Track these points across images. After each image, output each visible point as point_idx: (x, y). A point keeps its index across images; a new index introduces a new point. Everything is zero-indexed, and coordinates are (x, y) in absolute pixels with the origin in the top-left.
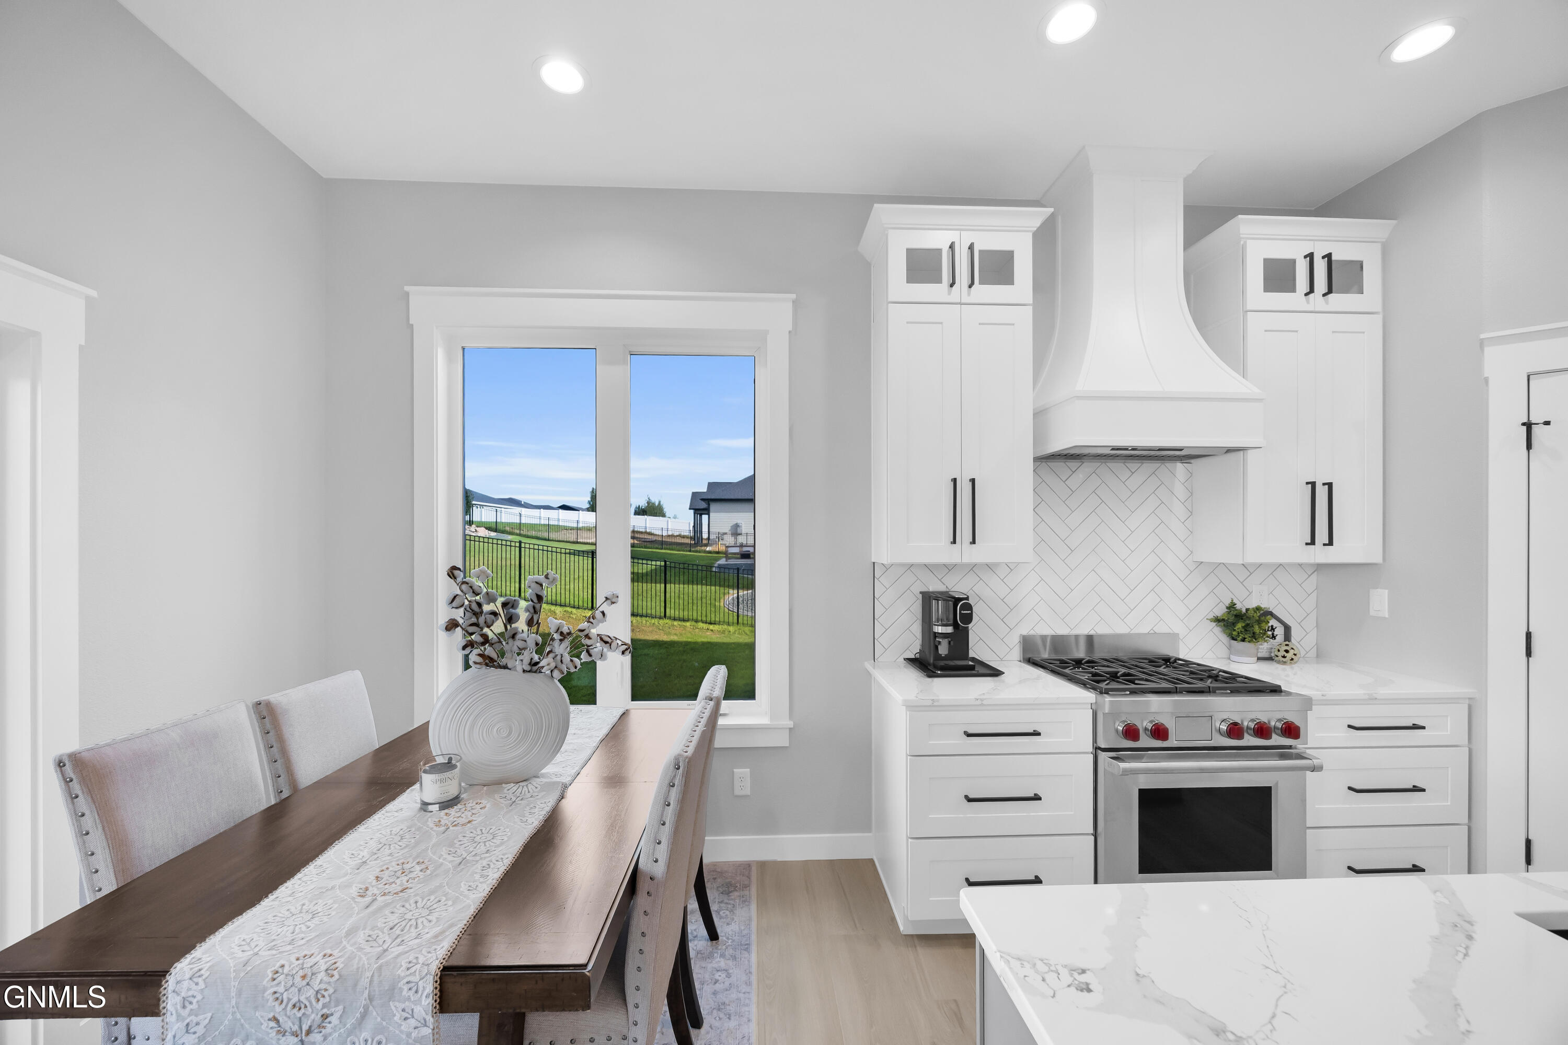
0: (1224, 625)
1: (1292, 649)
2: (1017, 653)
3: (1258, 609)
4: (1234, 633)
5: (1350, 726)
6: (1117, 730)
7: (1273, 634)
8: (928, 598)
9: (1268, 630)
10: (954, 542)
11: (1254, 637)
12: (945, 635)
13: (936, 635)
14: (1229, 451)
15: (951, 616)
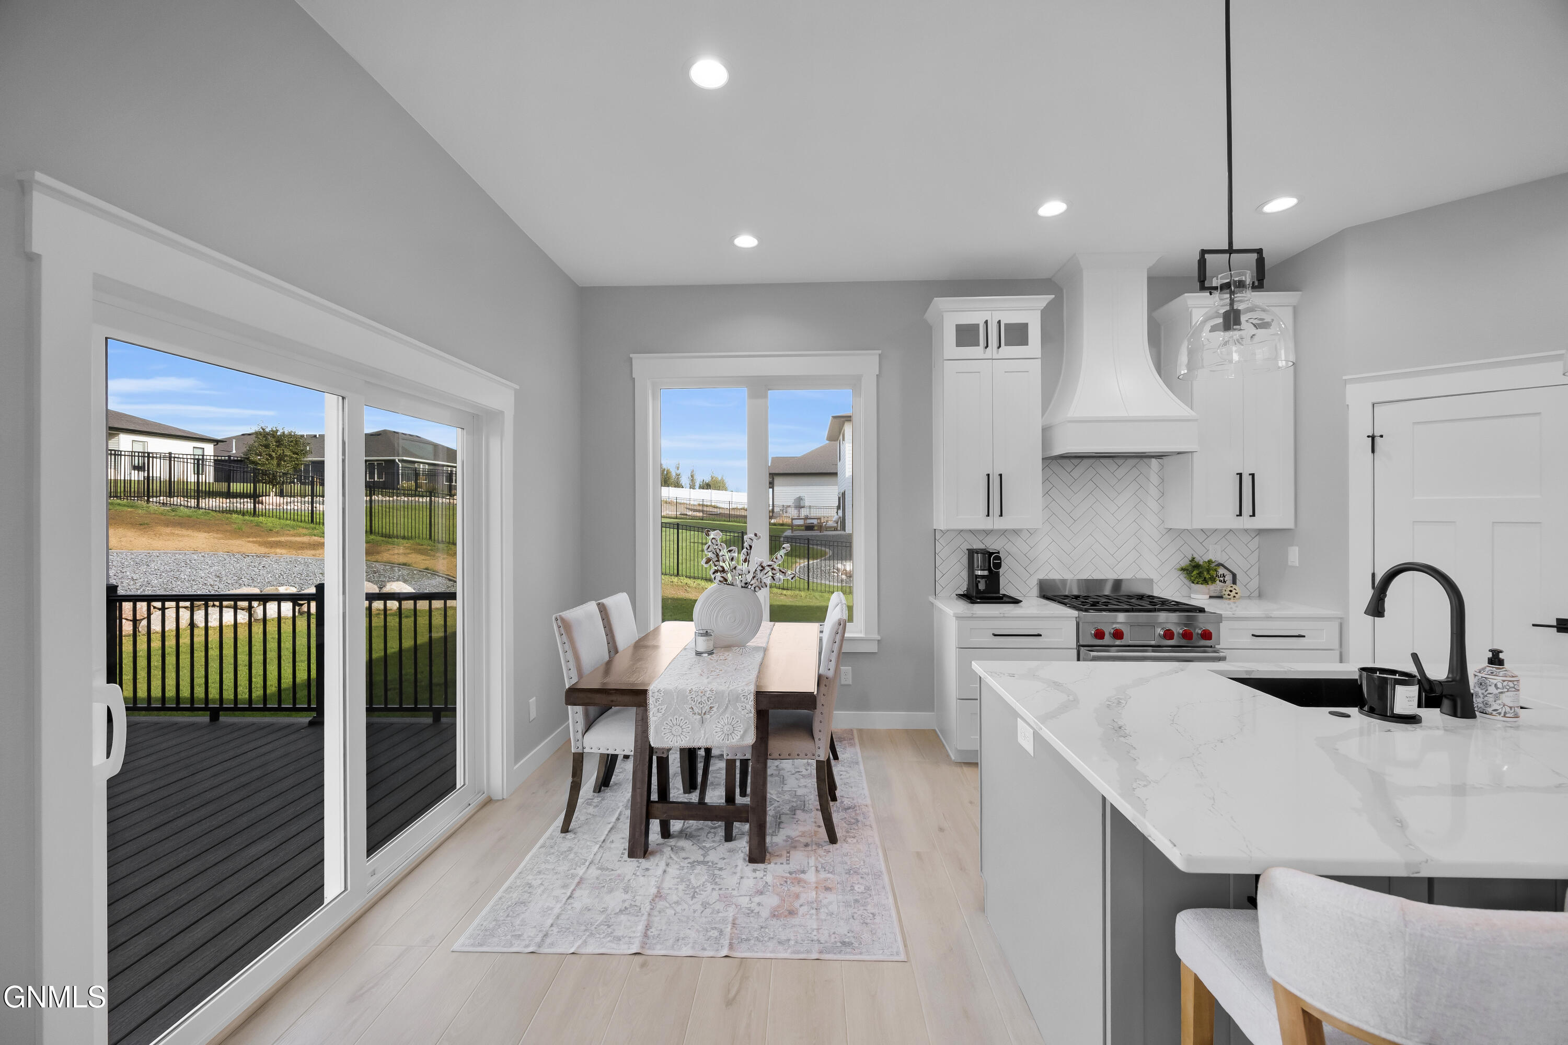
0: (1187, 573)
1: (1235, 589)
2: (1035, 591)
3: (1210, 562)
4: (1192, 578)
5: (1253, 635)
6: (1091, 633)
7: (1224, 580)
8: (971, 553)
9: (1221, 577)
10: (988, 515)
11: (1205, 581)
12: (983, 577)
13: (977, 576)
14: (1179, 453)
15: (987, 564)
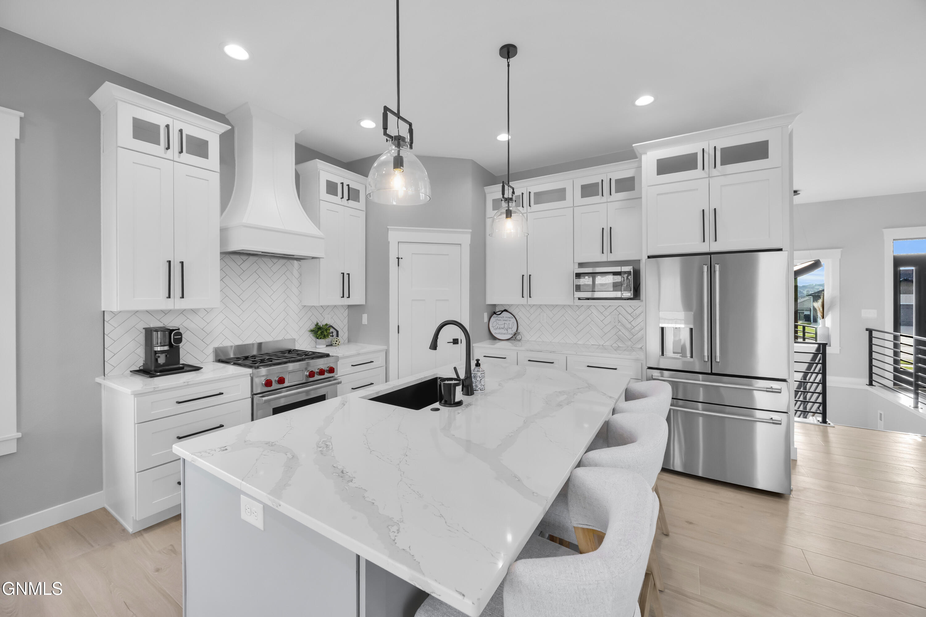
0: (314, 333)
1: (338, 340)
2: (212, 357)
3: (326, 325)
4: (318, 336)
5: (352, 366)
6: (262, 384)
7: (332, 335)
8: (149, 332)
9: (331, 333)
10: (169, 297)
11: (325, 337)
12: (162, 352)
13: (156, 352)
14: (313, 258)
15: (167, 341)
